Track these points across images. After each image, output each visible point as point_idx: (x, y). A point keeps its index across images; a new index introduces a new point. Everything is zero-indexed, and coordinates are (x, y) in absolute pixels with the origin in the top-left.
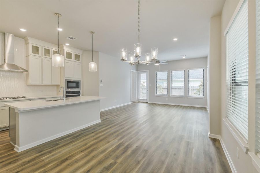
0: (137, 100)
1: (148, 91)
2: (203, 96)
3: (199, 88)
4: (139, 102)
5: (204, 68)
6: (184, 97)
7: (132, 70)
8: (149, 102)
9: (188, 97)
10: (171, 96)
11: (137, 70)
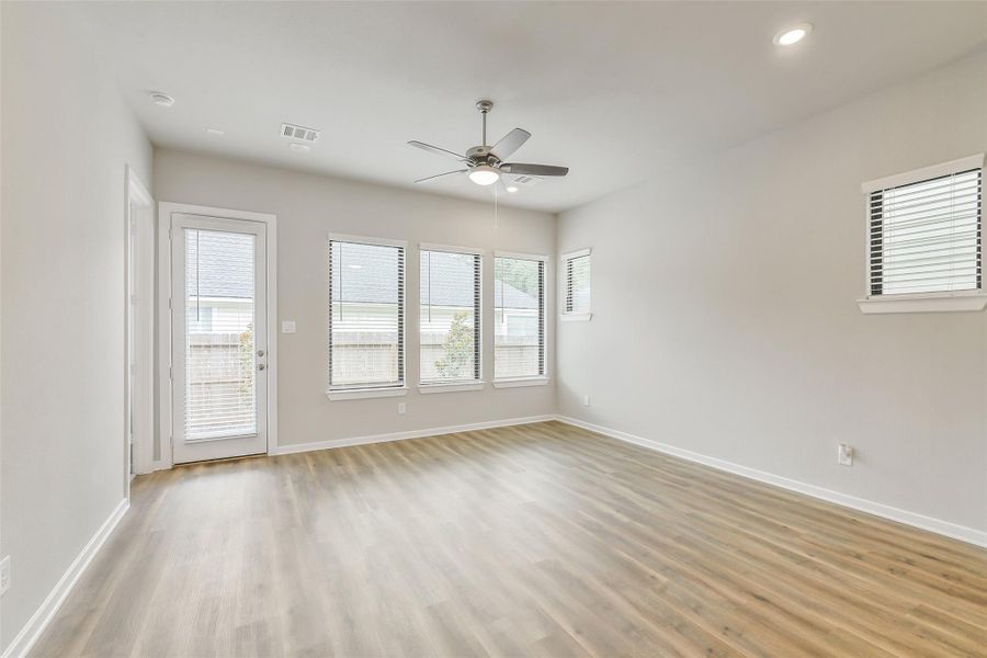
0: (157, 456)
1: (271, 367)
2: (541, 373)
7: (133, 181)
8: (278, 451)
10: (422, 391)
11: (153, 190)
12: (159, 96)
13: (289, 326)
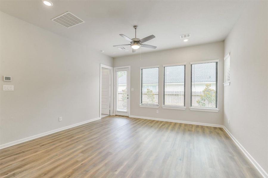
0: (113, 113)
1: (130, 98)
2: (216, 107)
3: (202, 94)
4: (116, 115)
5: (217, 61)
6: (184, 109)
7: (102, 66)
8: (130, 116)
9: (191, 110)
10: (163, 108)
11: (113, 66)
12: (102, 51)
13: (132, 89)
